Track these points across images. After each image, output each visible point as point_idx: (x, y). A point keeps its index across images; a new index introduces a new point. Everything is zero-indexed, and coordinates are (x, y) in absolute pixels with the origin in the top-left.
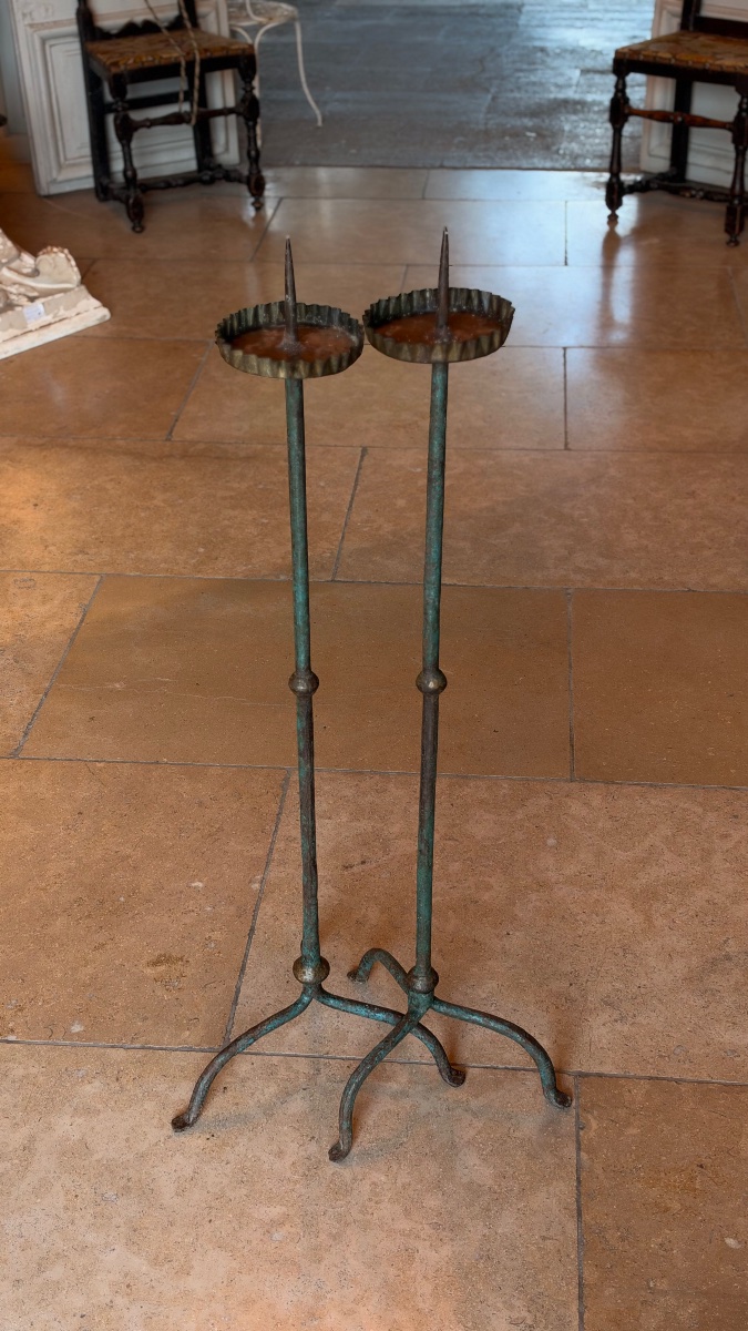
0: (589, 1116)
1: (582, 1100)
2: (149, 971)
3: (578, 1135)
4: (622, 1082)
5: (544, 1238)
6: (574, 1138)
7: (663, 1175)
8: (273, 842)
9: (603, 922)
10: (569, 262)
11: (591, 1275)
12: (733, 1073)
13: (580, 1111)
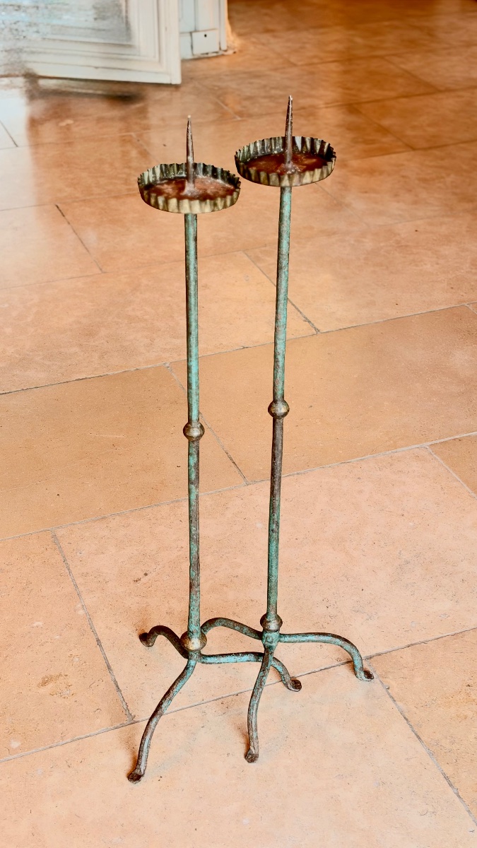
0: (387, 679)
1: (377, 672)
2: (43, 690)
3: (389, 694)
4: (394, 653)
5: (407, 759)
6: (388, 696)
7: (451, 699)
8: (73, 580)
9: (322, 564)
10: (17, 143)
11: (449, 770)
12: (452, 627)
13: (381, 679)
